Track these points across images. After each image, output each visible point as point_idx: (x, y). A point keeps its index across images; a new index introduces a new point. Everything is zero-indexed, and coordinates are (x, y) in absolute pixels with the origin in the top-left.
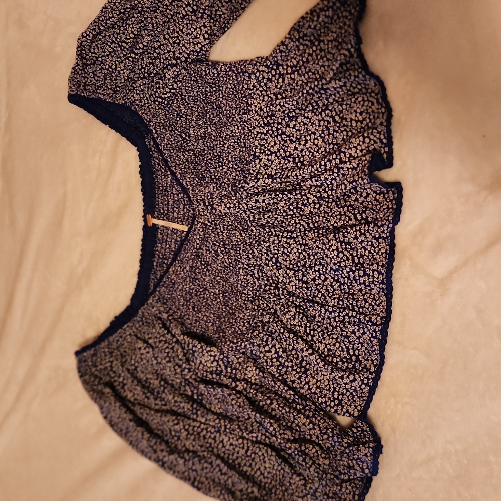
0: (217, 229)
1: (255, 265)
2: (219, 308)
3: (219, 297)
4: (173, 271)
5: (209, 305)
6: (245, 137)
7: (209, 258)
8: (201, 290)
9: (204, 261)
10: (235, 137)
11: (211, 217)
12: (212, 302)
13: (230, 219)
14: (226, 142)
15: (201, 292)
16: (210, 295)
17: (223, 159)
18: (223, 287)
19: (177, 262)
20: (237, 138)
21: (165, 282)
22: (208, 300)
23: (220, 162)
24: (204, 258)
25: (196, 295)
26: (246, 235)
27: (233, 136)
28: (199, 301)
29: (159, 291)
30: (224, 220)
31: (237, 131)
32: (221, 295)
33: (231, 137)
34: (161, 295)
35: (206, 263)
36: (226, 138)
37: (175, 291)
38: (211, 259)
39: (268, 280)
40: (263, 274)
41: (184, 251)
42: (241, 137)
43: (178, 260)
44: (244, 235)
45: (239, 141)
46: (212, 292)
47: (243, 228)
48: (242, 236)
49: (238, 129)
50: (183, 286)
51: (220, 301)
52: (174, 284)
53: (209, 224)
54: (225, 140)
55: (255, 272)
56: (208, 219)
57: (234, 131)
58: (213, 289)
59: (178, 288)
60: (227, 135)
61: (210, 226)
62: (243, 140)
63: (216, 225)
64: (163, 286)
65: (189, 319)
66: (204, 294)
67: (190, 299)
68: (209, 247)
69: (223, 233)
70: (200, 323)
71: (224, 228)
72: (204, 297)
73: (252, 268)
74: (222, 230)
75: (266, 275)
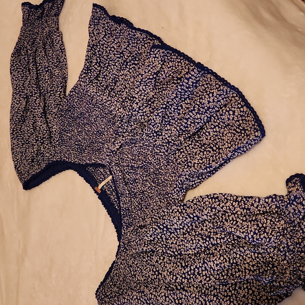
0: (124, 159)
1: (153, 149)
2: (157, 191)
3: (153, 186)
4: (123, 204)
5: (152, 196)
6: (103, 111)
7: (133, 177)
8: (142, 195)
9: (132, 181)
10: (98, 116)
11: (116, 158)
12: (152, 193)
13: (126, 149)
14: (96, 123)
15: (143, 196)
16: (148, 192)
17: (100, 131)
18: (150, 180)
19: (121, 198)
20: (99, 115)
21: (123, 214)
22: (149, 196)
23: (100, 134)
24: (131, 180)
25: (142, 201)
26: (138, 144)
27: (97, 117)
28: (146, 201)
29: (124, 223)
30: (124, 152)
31: (97, 112)
32: (153, 184)
33: (96, 118)
34: (127, 224)
35: (133, 181)
36: (95, 121)
37: (132, 212)
38: (134, 176)
39: (163, 146)
40: (159, 147)
41: (118, 188)
42: (101, 113)
43: (121, 196)
44: (137, 145)
45: (102, 116)
46: (147, 189)
47: (134, 143)
48: (137, 147)
49: (97, 111)
50: (134, 205)
51: (155, 187)
52: (128, 209)
53: (118, 162)
54: (96, 122)
55: (156, 151)
56: (115, 160)
57: (96, 114)
58: (146, 187)
59: (132, 209)
60: (94, 119)
61: (119, 162)
62: (103, 113)
63: (121, 158)
64: (124, 217)
65: (148, 215)
66: (145, 195)
67: (141, 206)
68: (128, 172)
69: (128, 157)
70: (154, 209)
71: (126, 155)
72: (147, 197)
73: (154, 151)
74: (126, 157)
75: (161, 145)
